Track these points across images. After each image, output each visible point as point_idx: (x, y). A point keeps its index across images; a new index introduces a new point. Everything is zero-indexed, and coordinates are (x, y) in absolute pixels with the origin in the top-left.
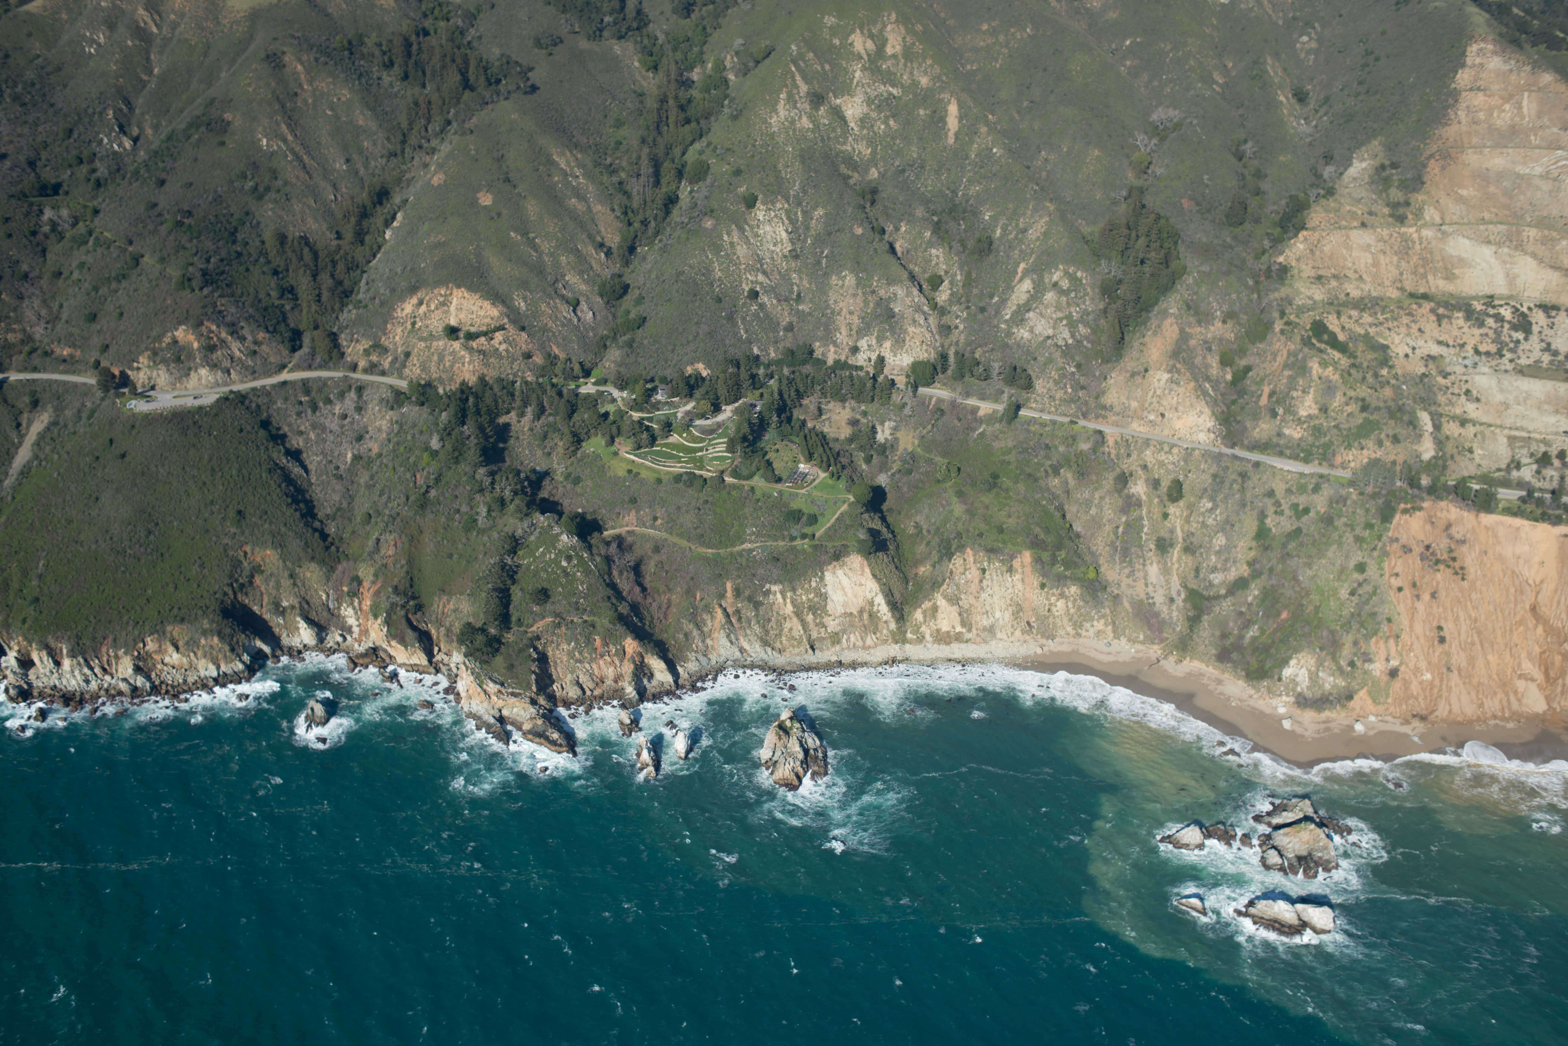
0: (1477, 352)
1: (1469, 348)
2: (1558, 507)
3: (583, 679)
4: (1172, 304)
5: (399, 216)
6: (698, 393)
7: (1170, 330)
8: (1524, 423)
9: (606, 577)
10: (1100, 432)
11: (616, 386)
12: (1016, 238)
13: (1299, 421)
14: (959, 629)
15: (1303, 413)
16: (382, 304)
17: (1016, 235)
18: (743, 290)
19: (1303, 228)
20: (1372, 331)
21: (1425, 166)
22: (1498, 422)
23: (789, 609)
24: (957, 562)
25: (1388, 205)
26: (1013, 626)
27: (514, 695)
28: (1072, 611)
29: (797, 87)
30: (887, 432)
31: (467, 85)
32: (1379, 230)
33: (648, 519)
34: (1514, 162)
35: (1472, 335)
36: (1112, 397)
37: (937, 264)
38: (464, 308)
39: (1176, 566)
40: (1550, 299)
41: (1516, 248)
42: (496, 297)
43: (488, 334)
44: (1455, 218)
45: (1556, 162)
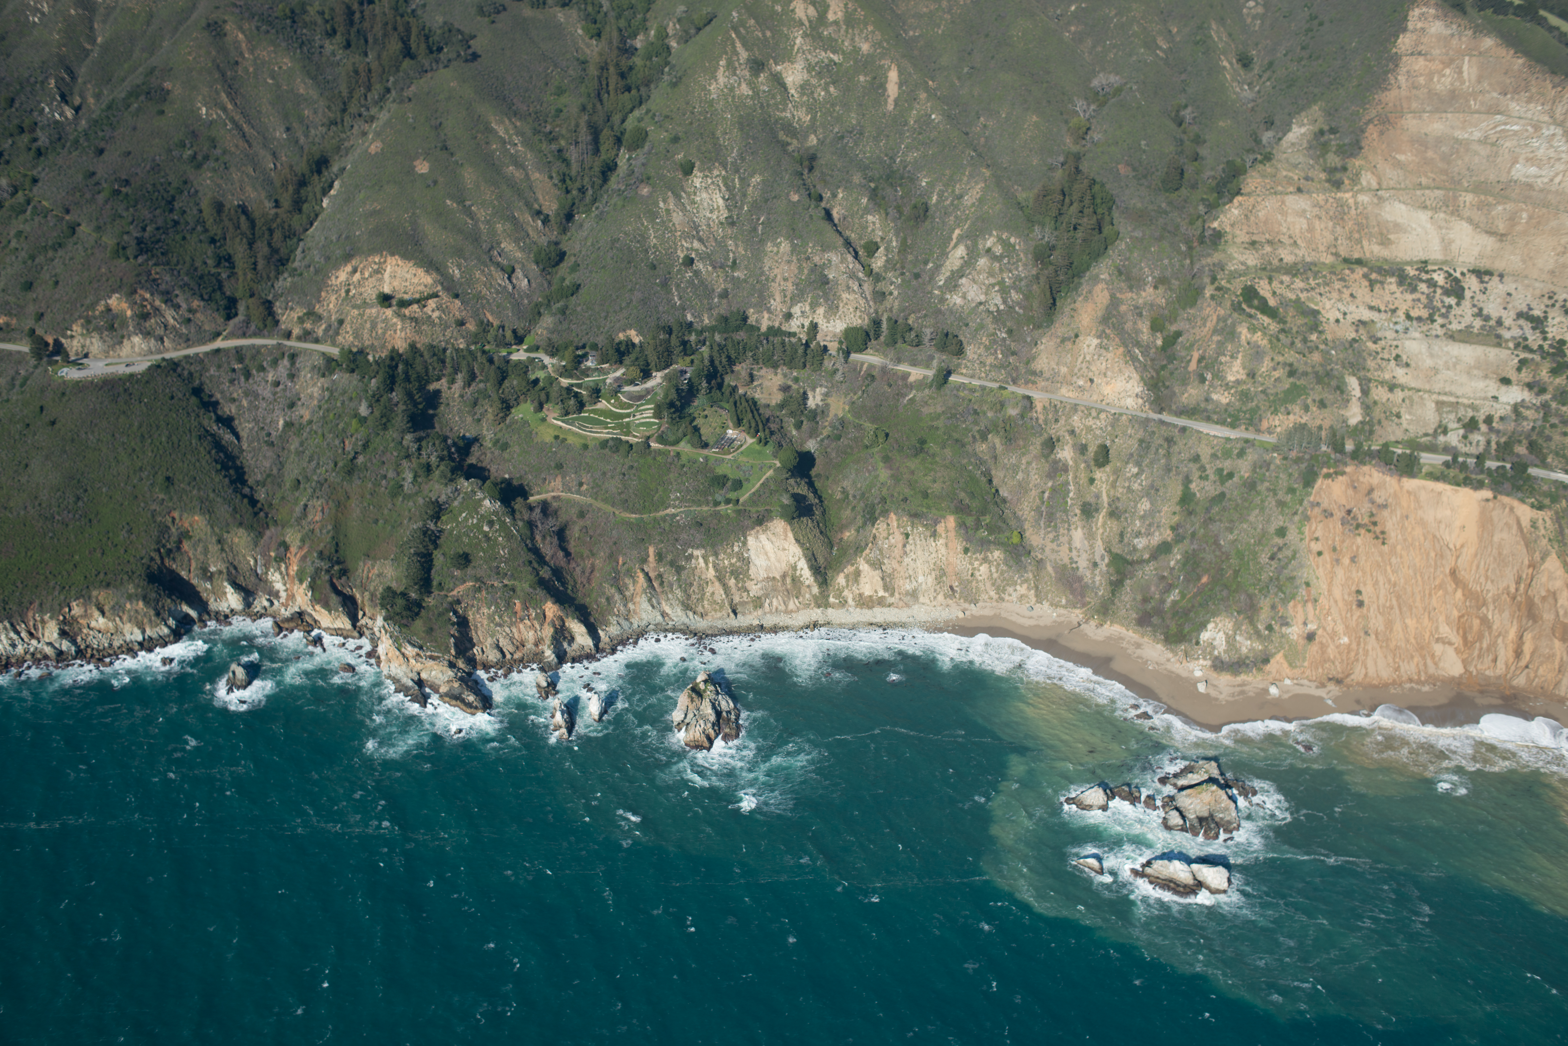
0: (1409, 317)
1: (1401, 314)
2: (1482, 472)
3: (503, 643)
4: (1103, 270)
5: (337, 184)
6: (627, 360)
7: (1101, 296)
8: (1453, 389)
9: (528, 542)
10: (1029, 398)
11: (546, 353)
12: (952, 204)
13: (1227, 387)
14: (881, 593)
15: (1231, 378)
16: (317, 272)
17: (952, 201)
18: (678, 257)
19: (1238, 193)
20: (1303, 296)
21: (1363, 131)
22: (1427, 387)
23: (711, 573)
24: (880, 527)
25: (1325, 171)
26: (935, 591)
27: (432, 658)
28: (995, 575)
29: (737, 54)
30: (819, 398)
31: (408, 53)
32: (1314, 195)
33: (574, 485)
34: (1452, 127)
35: (1404, 300)
36: (1043, 363)
37: (873, 230)
38: (398, 275)
39: (1101, 531)
40: (1484, 264)
41: (1452, 213)
42: (430, 265)
43: (421, 301)
44: (1392, 183)
45: (1495, 127)
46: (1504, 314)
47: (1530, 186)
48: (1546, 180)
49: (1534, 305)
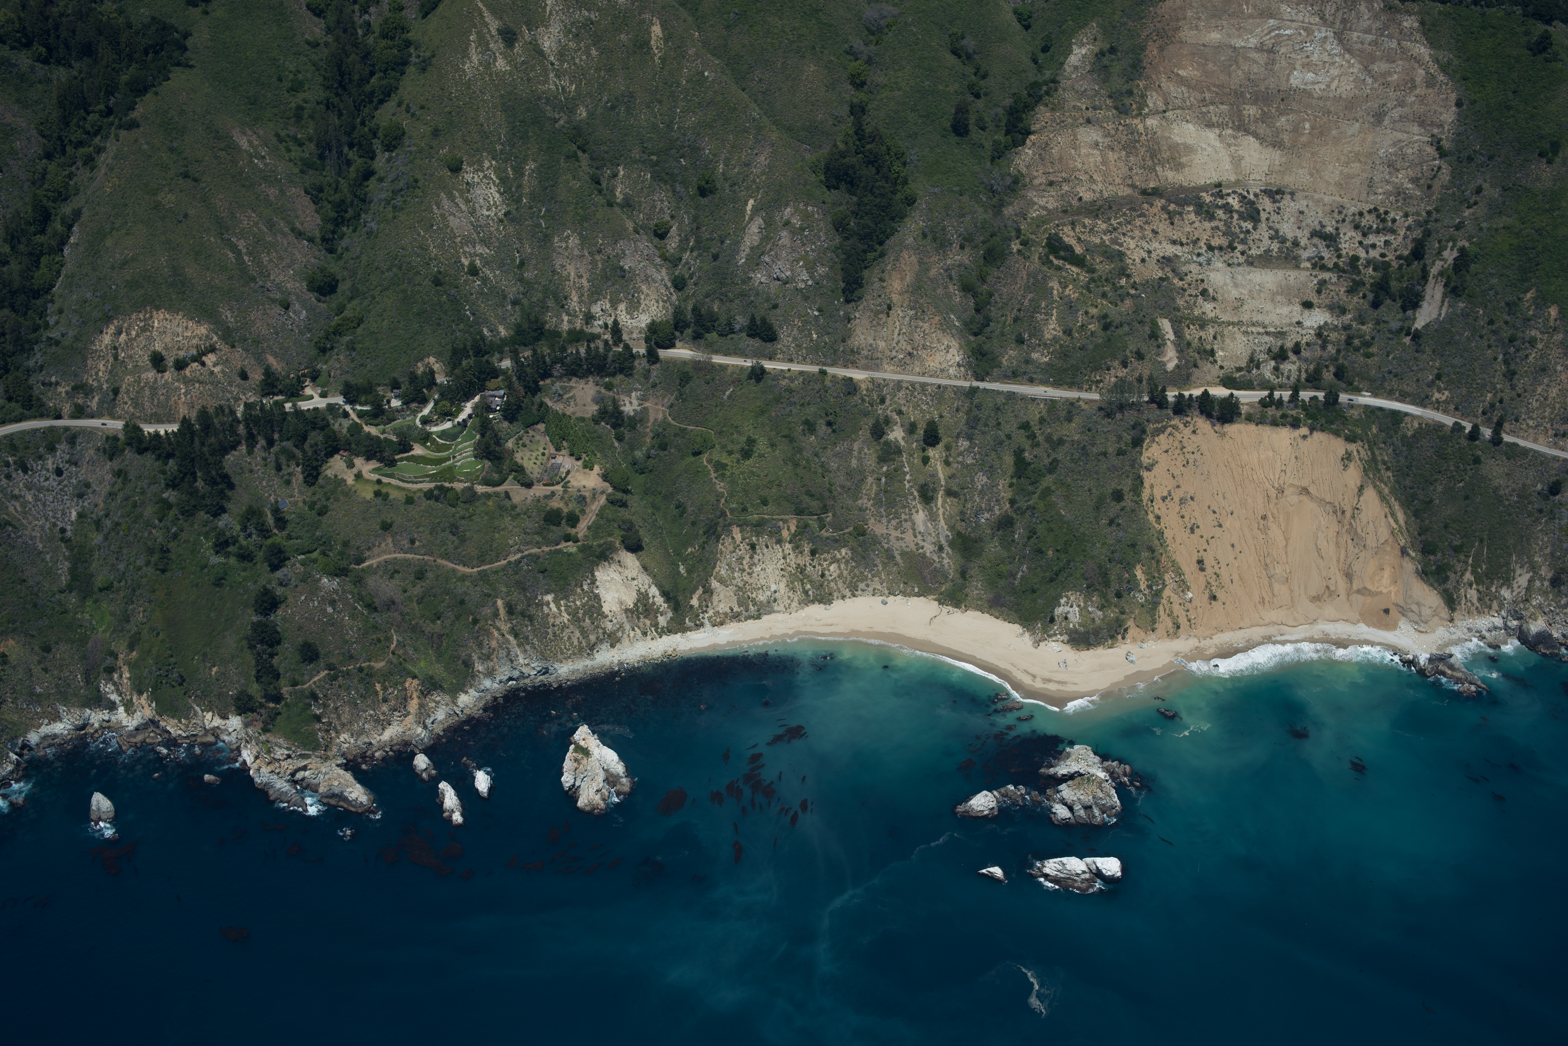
0: (1210, 248)
1: (1202, 244)
2: (1296, 407)
4: (908, 234)
5: (75, 230)
6: (434, 394)
8: (1260, 318)
10: (851, 380)
11: (345, 397)
12: (740, 172)
13: (1046, 345)
14: (736, 607)
15: (1048, 336)
16: (77, 338)
17: (740, 170)
18: (463, 265)
19: (1029, 133)
20: (1107, 238)
21: (1143, 49)
22: (1236, 320)
23: (566, 617)
24: (725, 542)
25: (1110, 96)
26: (789, 597)
27: (302, 759)
28: (845, 573)
29: (486, 25)
30: (635, 404)
32: (1104, 125)
33: (406, 543)
34: (1229, 35)
35: (1203, 229)
36: (859, 339)
37: (662, 209)
38: (168, 330)
39: (942, 511)
40: (1276, 181)
41: (1239, 129)
42: (201, 314)
43: (199, 357)
44: (1178, 102)
45: (1270, 32)
46: (1299, 234)
47: (1309, 94)
48: (1323, 87)
49: (1326, 221)
